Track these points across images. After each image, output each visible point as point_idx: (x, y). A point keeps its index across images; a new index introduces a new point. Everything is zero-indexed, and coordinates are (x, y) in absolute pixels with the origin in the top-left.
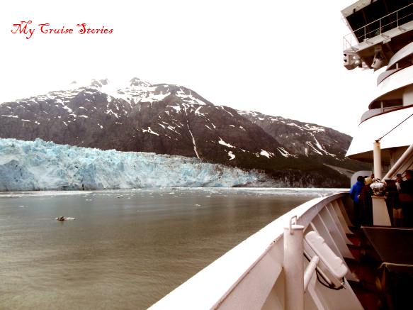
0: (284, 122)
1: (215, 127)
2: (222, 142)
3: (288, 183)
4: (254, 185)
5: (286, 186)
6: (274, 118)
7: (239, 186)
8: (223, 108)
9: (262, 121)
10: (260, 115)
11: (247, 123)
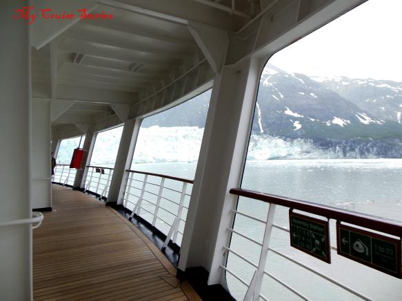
0: (373, 84)
1: (282, 96)
2: (288, 112)
3: (340, 154)
4: (296, 156)
5: (338, 157)
6: (363, 80)
7: (277, 158)
8: (293, 75)
9: (346, 86)
10: (345, 79)
11: (320, 89)
